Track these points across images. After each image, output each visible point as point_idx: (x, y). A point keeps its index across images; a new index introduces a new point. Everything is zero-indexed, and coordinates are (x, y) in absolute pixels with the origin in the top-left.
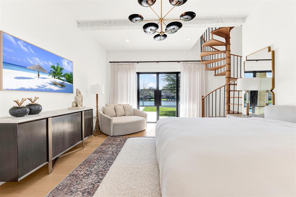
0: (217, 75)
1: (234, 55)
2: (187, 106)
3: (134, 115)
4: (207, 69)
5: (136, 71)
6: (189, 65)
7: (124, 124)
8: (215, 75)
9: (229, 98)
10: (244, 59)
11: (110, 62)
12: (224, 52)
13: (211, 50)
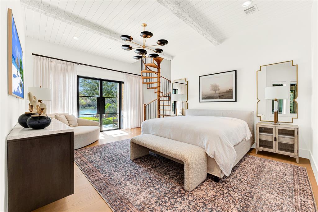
0: (150, 88)
1: (163, 78)
2: (129, 112)
3: (78, 126)
4: (143, 83)
5: (76, 74)
6: (131, 77)
7: (85, 134)
8: (148, 88)
9: (159, 105)
10: (172, 82)
11: (33, 54)
12: (156, 73)
13: (147, 69)
